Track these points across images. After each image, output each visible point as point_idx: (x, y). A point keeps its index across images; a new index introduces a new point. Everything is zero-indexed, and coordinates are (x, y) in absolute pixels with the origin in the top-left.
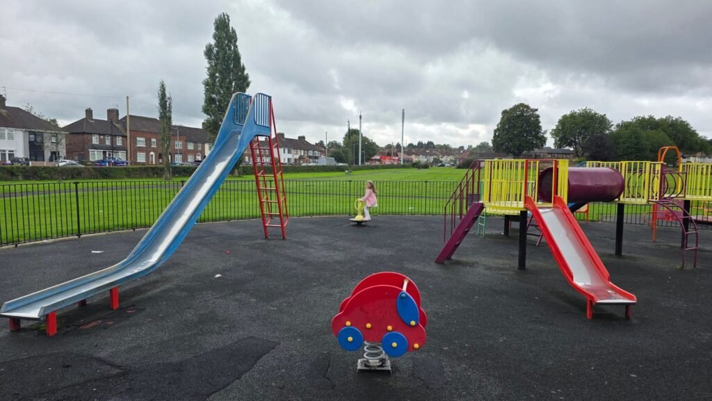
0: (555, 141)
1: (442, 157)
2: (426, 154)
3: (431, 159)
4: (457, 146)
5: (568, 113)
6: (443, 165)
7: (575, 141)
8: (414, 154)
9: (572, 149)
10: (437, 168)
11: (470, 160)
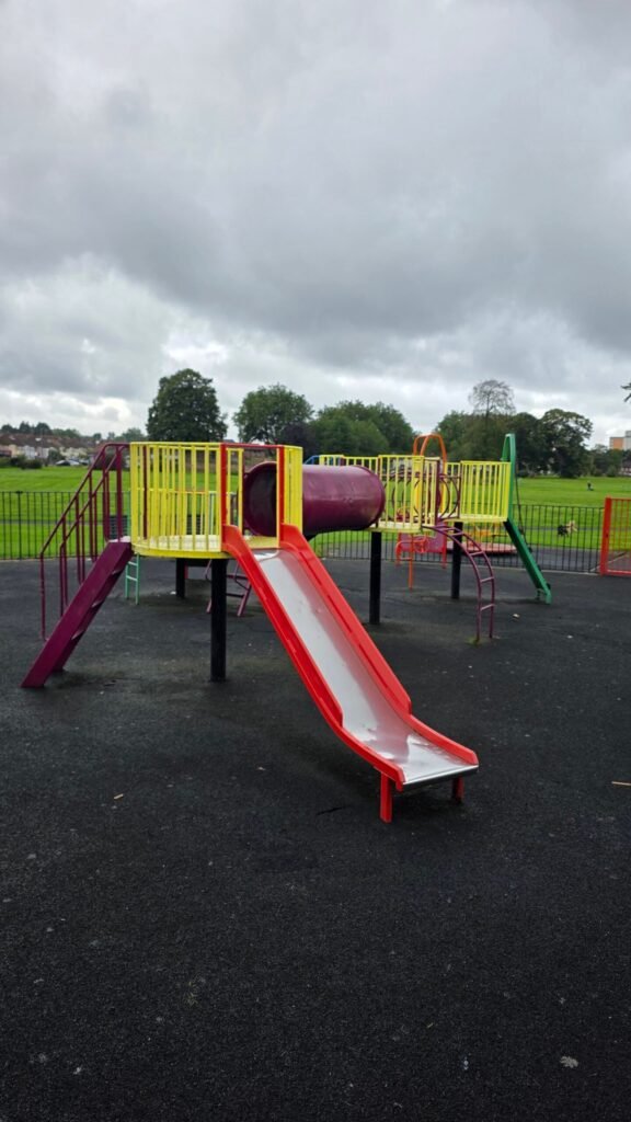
0: (240, 431)
1: (64, 451)
2: (36, 445)
3: (46, 453)
4: (91, 434)
5: (255, 389)
6: (66, 464)
7: (266, 434)
8: (13, 442)
9: (262, 444)
10: (55, 467)
11: (111, 456)
